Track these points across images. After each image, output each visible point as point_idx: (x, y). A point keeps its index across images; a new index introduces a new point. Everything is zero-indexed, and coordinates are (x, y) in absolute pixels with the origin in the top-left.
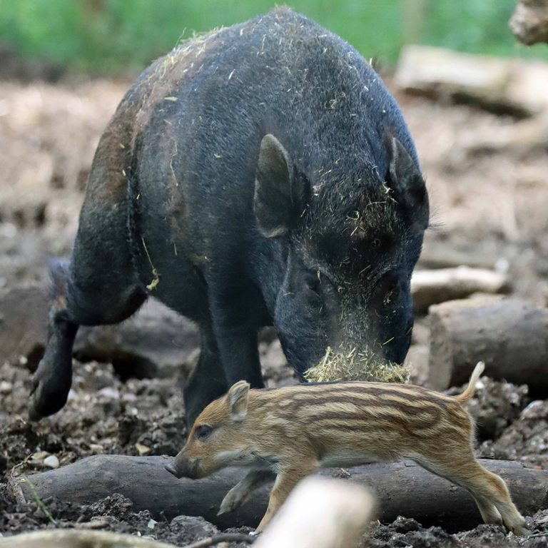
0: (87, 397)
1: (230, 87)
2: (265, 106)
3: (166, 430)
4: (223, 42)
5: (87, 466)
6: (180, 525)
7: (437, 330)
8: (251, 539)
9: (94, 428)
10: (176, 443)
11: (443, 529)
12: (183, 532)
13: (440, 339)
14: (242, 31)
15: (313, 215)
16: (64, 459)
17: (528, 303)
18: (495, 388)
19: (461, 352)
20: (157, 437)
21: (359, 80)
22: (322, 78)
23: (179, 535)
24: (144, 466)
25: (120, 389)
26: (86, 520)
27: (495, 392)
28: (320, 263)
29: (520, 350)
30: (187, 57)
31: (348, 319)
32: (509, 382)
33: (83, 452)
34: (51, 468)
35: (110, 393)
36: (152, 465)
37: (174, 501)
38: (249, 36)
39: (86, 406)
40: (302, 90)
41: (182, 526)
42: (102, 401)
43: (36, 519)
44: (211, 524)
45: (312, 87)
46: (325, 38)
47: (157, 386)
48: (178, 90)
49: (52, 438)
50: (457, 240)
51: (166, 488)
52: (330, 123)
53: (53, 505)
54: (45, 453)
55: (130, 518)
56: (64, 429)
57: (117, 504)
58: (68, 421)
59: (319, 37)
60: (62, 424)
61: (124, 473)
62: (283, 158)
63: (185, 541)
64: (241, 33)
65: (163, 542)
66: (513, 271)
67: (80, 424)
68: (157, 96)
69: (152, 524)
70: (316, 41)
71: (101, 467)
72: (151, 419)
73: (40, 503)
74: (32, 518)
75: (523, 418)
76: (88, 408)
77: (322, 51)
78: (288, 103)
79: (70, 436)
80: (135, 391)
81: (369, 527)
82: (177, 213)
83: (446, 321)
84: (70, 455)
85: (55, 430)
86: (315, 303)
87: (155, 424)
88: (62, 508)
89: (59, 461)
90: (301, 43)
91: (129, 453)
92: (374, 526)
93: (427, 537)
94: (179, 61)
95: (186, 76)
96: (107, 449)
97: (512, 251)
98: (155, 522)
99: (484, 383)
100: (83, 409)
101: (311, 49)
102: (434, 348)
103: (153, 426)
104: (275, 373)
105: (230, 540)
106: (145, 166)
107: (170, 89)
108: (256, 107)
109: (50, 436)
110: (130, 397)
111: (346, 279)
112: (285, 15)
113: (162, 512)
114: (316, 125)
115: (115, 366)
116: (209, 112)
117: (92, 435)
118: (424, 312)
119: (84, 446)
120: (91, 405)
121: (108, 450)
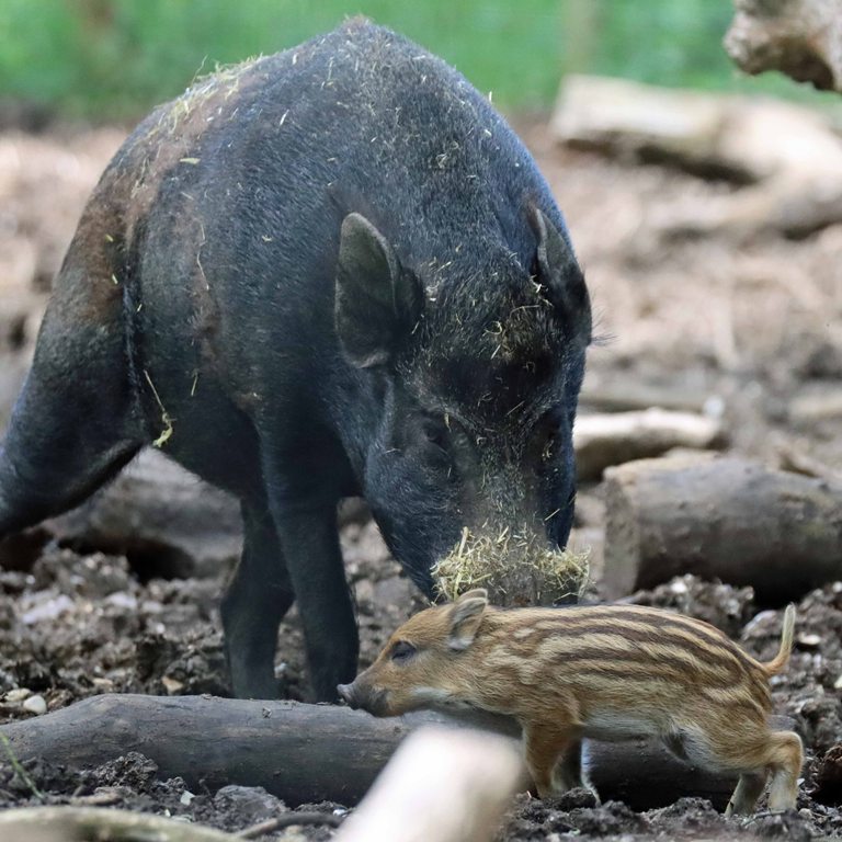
0: (88, 607)
1: (283, 136)
2: (337, 163)
3: (208, 657)
4: (266, 75)
5: (89, 711)
6: (229, 801)
7: (616, 504)
8: (336, 820)
9: (100, 653)
10: (223, 676)
11: (626, 804)
12: (233, 810)
13: (620, 519)
14: (295, 57)
15: (430, 330)
16: (54, 701)
17: (753, 463)
18: (703, 592)
19: (652, 538)
20: (194, 667)
21: (476, 121)
22: (422, 121)
23: (227, 814)
24: (175, 710)
25: (137, 595)
26: (88, 792)
27: (704, 597)
28: (446, 402)
29: (742, 533)
30: (209, 102)
31: (493, 484)
32: (724, 583)
33: (83, 690)
34: (34, 714)
35: (122, 601)
36: (185, 708)
37: (220, 764)
38: (307, 63)
39: (87, 621)
40: (394, 140)
41: (232, 800)
42: (111, 612)
43: (12, 790)
44: (275, 798)
45: (409, 136)
46: (423, 60)
47: (195, 589)
48: (199, 148)
49: (35, 669)
50: (647, 369)
51: (209, 744)
52: (439, 191)
53: (38, 771)
54: (25, 691)
55: (154, 790)
56: (54, 656)
57: (134, 769)
58: (60, 643)
59: (414, 59)
60: (50, 648)
61: (145, 722)
62: (379, 247)
63: (237, 824)
64: (294, 61)
65: (204, 824)
66: (730, 414)
67: (78, 648)
68: (166, 160)
69: (187, 798)
70: (410, 67)
71: (109, 713)
72: (185, 641)
73: (18, 767)
74: (5, 789)
75: (746, 637)
76: (90, 625)
77: (420, 80)
78: (372, 159)
79: (63, 666)
80: (162, 598)
81: (515, 802)
82: (209, 332)
83: (629, 491)
84: (63, 694)
85: (40, 656)
86: (437, 463)
87: (191, 648)
88: (50, 775)
89: (47, 703)
90: (388, 69)
91: (151, 691)
92: (521, 801)
93: (602, 817)
94: (197, 107)
95: (211, 127)
96: (119, 685)
97: (729, 385)
98: (192, 796)
99: (687, 584)
100: (82, 625)
101: (404, 78)
102: (612, 531)
103: (188, 651)
104: (372, 570)
105: (304, 823)
106: (150, 261)
107: (187, 147)
108: (323, 164)
109: (33, 666)
110: (154, 607)
111: (487, 425)
112: (362, 29)
113: (201, 781)
114: (418, 194)
115: (130, 559)
116: (252, 175)
117: (97, 664)
118: (596, 477)
119: (84, 681)
120: (94, 619)
121: (120, 687)
